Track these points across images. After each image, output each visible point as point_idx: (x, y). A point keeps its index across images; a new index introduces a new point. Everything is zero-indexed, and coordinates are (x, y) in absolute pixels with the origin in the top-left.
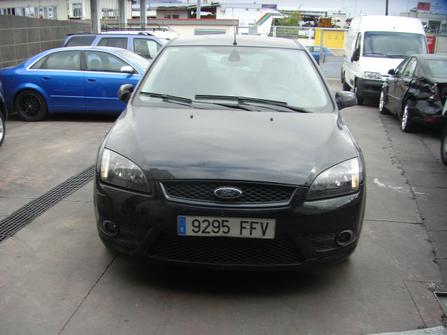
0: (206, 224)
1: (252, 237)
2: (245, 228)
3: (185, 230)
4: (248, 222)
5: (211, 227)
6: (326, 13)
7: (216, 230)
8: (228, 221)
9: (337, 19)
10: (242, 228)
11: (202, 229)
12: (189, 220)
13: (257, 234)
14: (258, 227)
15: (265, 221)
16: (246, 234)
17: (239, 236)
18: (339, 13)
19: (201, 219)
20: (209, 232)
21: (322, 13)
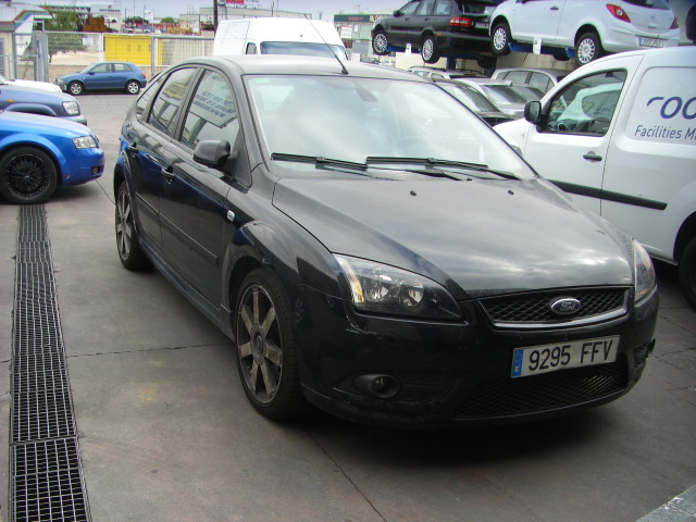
0: (546, 354)
1: (593, 363)
2: (587, 353)
3: (520, 369)
4: (590, 344)
5: (550, 359)
6: (89, 9)
7: (555, 362)
8: (569, 347)
9: (111, 19)
10: (584, 353)
11: (540, 363)
12: (527, 351)
13: (599, 359)
14: (600, 348)
15: (608, 339)
16: (587, 360)
17: (580, 365)
18: (110, 9)
19: (540, 349)
20: (547, 367)
21: (82, 8)
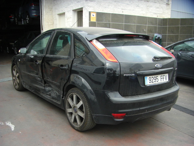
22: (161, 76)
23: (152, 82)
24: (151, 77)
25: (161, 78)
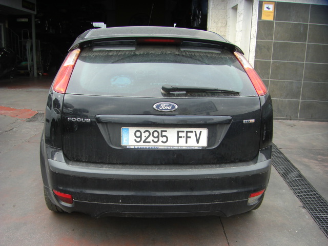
22: (178, 132)
23: (145, 142)
24: (142, 130)
25: (178, 137)
